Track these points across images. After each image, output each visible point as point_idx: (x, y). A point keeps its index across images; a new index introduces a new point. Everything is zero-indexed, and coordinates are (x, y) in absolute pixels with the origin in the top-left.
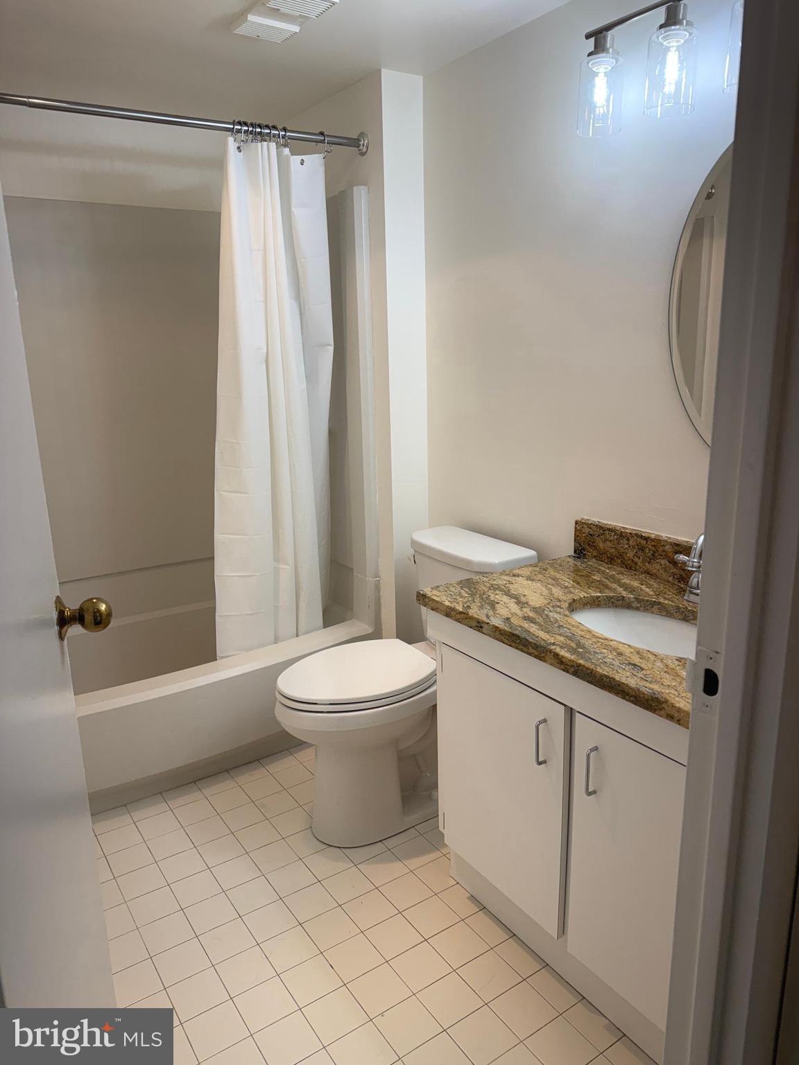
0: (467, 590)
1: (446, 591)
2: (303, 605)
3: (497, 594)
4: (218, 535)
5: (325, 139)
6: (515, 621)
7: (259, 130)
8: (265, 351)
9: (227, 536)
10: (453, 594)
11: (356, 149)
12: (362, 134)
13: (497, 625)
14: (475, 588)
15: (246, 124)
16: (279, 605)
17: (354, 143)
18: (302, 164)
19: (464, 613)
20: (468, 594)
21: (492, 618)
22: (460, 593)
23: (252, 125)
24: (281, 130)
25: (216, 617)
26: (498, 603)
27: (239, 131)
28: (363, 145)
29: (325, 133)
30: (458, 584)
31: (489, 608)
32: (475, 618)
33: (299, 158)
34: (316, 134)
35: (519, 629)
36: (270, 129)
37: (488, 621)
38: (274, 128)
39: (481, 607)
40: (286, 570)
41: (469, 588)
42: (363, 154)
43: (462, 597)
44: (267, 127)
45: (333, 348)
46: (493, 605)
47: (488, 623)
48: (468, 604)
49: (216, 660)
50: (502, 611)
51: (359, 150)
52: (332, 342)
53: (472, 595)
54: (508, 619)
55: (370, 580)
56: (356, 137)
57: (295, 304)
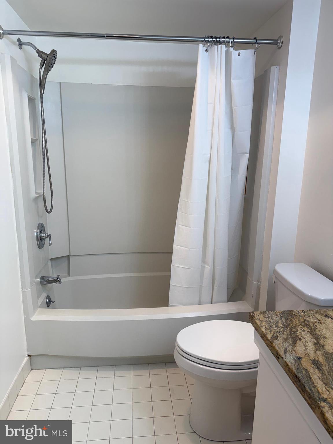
0: (284, 321)
1: (269, 318)
2: (216, 288)
3: (304, 331)
4: (175, 245)
5: (256, 42)
6: (305, 363)
7: (219, 40)
8: (209, 155)
9: (179, 247)
10: (272, 321)
11: (276, 45)
12: (280, 37)
13: (288, 362)
14: (291, 320)
15: (211, 37)
16: (203, 285)
17: (275, 42)
18: (239, 55)
19: (271, 342)
20: (283, 325)
21: (287, 354)
22: (277, 322)
23: (216, 38)
24: (231, 39)
25: (170, 286)
26: (300, 339)
27: (207, 41)
28: (280, 43)
29: (257, 38)
30: (281, 313)
31: (291, 342)
32: (276, 350)
33: (237, 52)
34: (251, 39)
35: (304, 372)
36: (225, 39)
37: (283, 357)
38: (228, 38)
39: (285, 340)
40: (208, 268)
41: (286, 320)
42: (280, 48)
43: (277, 326)
44: (224, 38)
45: (249, 154)
46: (296, 340)
47: (283, 358)
48: (278, 334)
49: (168, 306)
50: (300, 349)
51: (278, 46)
52: (248, 152)
53: (285, 326)
54: (300, 358)
55: (255, 283)
56: (277, 39)
57: (230, 131)
